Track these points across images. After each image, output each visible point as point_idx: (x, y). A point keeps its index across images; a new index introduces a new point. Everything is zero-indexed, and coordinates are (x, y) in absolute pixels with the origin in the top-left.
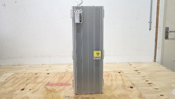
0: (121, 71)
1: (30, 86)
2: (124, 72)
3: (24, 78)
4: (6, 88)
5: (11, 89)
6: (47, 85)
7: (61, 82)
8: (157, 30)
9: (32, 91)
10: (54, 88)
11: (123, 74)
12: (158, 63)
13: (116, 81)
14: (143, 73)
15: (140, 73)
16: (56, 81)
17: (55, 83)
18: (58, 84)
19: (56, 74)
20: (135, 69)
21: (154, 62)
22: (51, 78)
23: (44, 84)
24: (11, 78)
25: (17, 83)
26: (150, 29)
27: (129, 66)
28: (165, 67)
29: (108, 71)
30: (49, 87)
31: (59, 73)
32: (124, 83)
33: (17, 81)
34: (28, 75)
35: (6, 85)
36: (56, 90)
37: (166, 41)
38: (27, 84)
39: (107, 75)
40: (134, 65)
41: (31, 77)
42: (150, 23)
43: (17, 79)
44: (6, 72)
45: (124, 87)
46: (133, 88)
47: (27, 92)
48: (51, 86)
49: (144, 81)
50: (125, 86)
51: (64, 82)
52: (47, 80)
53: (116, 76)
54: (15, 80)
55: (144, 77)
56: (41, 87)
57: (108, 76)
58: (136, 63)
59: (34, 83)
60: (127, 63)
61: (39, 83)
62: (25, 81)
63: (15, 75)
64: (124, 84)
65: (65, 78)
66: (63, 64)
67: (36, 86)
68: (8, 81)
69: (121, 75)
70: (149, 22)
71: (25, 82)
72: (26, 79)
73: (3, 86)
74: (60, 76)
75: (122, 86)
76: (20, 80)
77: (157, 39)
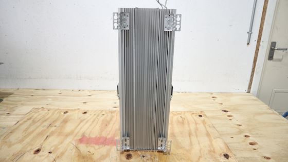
0: (201, 112)
1: (53, 141)
2: (208, 115)
3: (46, 121)
4: (10, 146)
5: (18, 148)
6: (81, 141)
7: (104, 134)
8: (259, 46)
9: (53, 156)
10: (92, 150)
11: (206, 119)
12: (253, 95)
13: (197, 136)
14: (237, 118)
15: (231, 116)
17: (94, 136)
18: (99, 138)
19: (98, 116)
20: (223, 107)
21: (247, 93)
22: (88, 124)
23: (76, 138)
24: (26, 119)
25: (33, 131)
26: (248, 44)
27: (212, 100)
28: (266, 104)
29: (182, 112)
30: (83, 148)
31: (102, 111)
32: (211, 141)
33: (32, 128)
34: (53, 113)
35: (13, 138)
36: (96, 157)
37: (271, 62)
38: (47, 136)
39: (180, 120)
40: (219, 100)
41: (55, 121)
42: (250, 33)
43: (34, 122)
44: (22, 104)
45: (212, 152)
46: (229, 158)
47: (43, 158)
48: (87, 143)
49: (242, 136)
50: (214, 152)
51: (109, 137)
52: (81, 128)
53: (196, 124)
54: (30, 125)
55: (240, 125)
56: (69, 145)
57: (183, 123)
58: (222, 93)
59: (60, 134)
60: (208, 93)
61: (67, 135)
62: (45, 128)
63: (33, 114)
64: (212, 145)
65: (112, 123)
66: (110, 91)
67: (62, 143)
68: (18, 127)
69: (204, 122)
70: (248, 33)
71: (45, 130)
72: (47, 124)
73: (7, 140)
74: (103, 120)
75: (210, 151)
76: (38, 127)
77: (257, 58)
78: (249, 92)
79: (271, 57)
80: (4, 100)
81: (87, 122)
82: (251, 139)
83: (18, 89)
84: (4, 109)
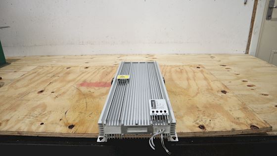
0: (199, 65)
1: (55, 86)
2: (206, 68)
3: (49, 73)
4: (16, 89)
5: (24, 90)
6: (82, 85)
7: (104, 80)
8: (256, 5)
9: (54, 95)
10: (92, 90)
11: (204, 69)
12: (251, 55)
13: (195, 80)
14: (234, 70)
15: (229, 69)
16: (96, 78)
17: (94, 82)
18: (100, 83)
19: (99, 69)
20: (221, 63)
21: (246, 53)
22: (89, 75)
23: (77, 83)
24: (31, 73)
25: (38, 80)
26: (245, 3)
27: (210, 59)
29: (180, 66)
30: (84, 89)
31: (103, 66)
32: (209, 83)
33: (37, 78)
34: (57, 68)
35: (19, 84)
36: (96, 94)
37: (268, 22)
38: (51, 83)
39: (179, 70)
41: (59, 73)
43: (39, 74)
44: (28, 65)
45: (210, 90)
46: (227, 93)
47: (46, 96)
48: (88, 86)
49: (240, 81)
50: (212, 90)
52: (82, 77)
53: (194, 72)
54: (35, 76)
55: (238, 74)
56: (71, 88)
57: (181, 72)
59: (62, 81)
60: (206, 54)
61: (69, 82)
62: (49, 78)
63: (38, 70)
64: (210, 85)
66: (111, 55)
67: (63, 86)
68: (23, 78)
69: (202, 71)
72: (50, 75)
73: (14, 86)
74: (103, 72)
75: (208, 89)
76: (42, 77)
77: (254, 18)
78: (247, 53)
79: (269, 17)
80: (12, 64)
81: (89, 73)
82: (249, 83)
83: (25, 56)
84: (13, 68)
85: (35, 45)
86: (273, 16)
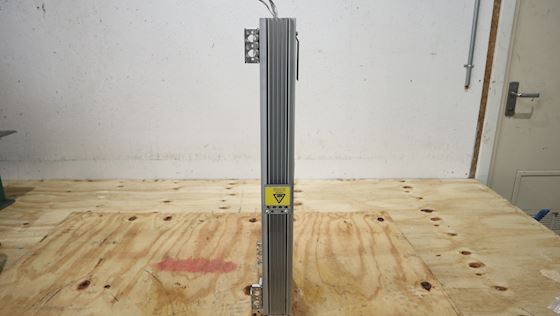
0: (383, 213)
1: (112, 267)
2: (394, 217)
3: (97, 233)
4: (34, 277)
5: (49, 279)
6: (162, 266)
7: (204, 254)
8: (487, 91)
9: (111, 293)
10: (183, 281)
11: (391, 225)
12: (481, 182)
13: (373, 254)
14: (449, 222)
15: (438, 219)
16: (187, 249)
17: (185, 258)
18: (196, 261)
19: (192, 223)
20: (423, 204)
21: (470, 178)
22: (175, 238)
23: (152, 262)
24: (59, 232)
25: (75, 252)
26: (467, 87)
27: (403, 192)
29: (346, 214)
30: (166, 278)
31: (199, 215)
32: (399, 262)
33: (72, 247)
34: (110, 220)
35: (38, 264)
36: (190, 292)
37: (509, 120)
38: (101, 260)
39: (344, 226)
40: (416, 191)
41: (115, 233)
42: (470, 67)
43: (75, 236)
44: (51, 207)
45: (401, 280)
46: (432, 290)
47: (94, 296)
48: (174, 270)
49: (457, 252)
50: (405, 280)
51: (213, 258)
52: (162, 245)
53: (373, 233)
54: (69, 242)
55: (453, 235)
56: (141, 271)
57: (348, 232)
58: (423, 180)
59: (123, 256)
60: (395, 179)
61: (136, 258)
62: (95, 246)
63: (72, 222)
64: (401, 268)
65: (217, 235)
66: (214, 181)
67: (128, 269)
68: (46, 246)
69: (387, 229)
70: (466, 66)
71: (96, 250)
72: (99, 238)
73: (28, 268)
74: (202, 231)
75: (397, 278)
76: (83, 244)
77: (484, 114)
78: (472, 176)
79: (510, 111)
80: (18, 201)
81: (173, 233)
82: (474, 258)
83: (42, 181)
84: (20, 215)
85: (64, 159)
86: (518, 110)
